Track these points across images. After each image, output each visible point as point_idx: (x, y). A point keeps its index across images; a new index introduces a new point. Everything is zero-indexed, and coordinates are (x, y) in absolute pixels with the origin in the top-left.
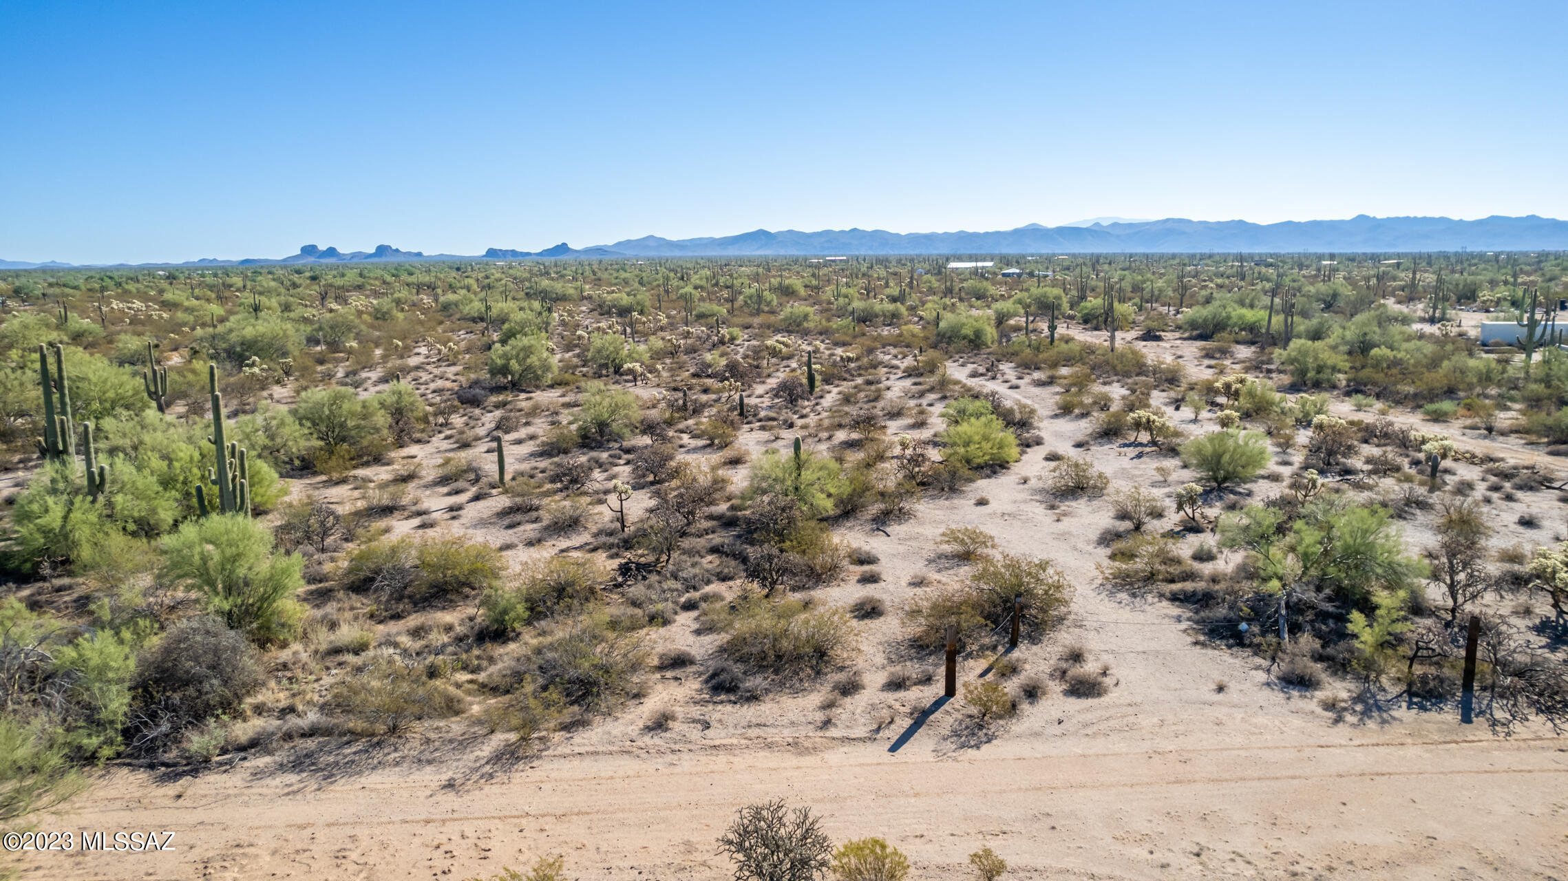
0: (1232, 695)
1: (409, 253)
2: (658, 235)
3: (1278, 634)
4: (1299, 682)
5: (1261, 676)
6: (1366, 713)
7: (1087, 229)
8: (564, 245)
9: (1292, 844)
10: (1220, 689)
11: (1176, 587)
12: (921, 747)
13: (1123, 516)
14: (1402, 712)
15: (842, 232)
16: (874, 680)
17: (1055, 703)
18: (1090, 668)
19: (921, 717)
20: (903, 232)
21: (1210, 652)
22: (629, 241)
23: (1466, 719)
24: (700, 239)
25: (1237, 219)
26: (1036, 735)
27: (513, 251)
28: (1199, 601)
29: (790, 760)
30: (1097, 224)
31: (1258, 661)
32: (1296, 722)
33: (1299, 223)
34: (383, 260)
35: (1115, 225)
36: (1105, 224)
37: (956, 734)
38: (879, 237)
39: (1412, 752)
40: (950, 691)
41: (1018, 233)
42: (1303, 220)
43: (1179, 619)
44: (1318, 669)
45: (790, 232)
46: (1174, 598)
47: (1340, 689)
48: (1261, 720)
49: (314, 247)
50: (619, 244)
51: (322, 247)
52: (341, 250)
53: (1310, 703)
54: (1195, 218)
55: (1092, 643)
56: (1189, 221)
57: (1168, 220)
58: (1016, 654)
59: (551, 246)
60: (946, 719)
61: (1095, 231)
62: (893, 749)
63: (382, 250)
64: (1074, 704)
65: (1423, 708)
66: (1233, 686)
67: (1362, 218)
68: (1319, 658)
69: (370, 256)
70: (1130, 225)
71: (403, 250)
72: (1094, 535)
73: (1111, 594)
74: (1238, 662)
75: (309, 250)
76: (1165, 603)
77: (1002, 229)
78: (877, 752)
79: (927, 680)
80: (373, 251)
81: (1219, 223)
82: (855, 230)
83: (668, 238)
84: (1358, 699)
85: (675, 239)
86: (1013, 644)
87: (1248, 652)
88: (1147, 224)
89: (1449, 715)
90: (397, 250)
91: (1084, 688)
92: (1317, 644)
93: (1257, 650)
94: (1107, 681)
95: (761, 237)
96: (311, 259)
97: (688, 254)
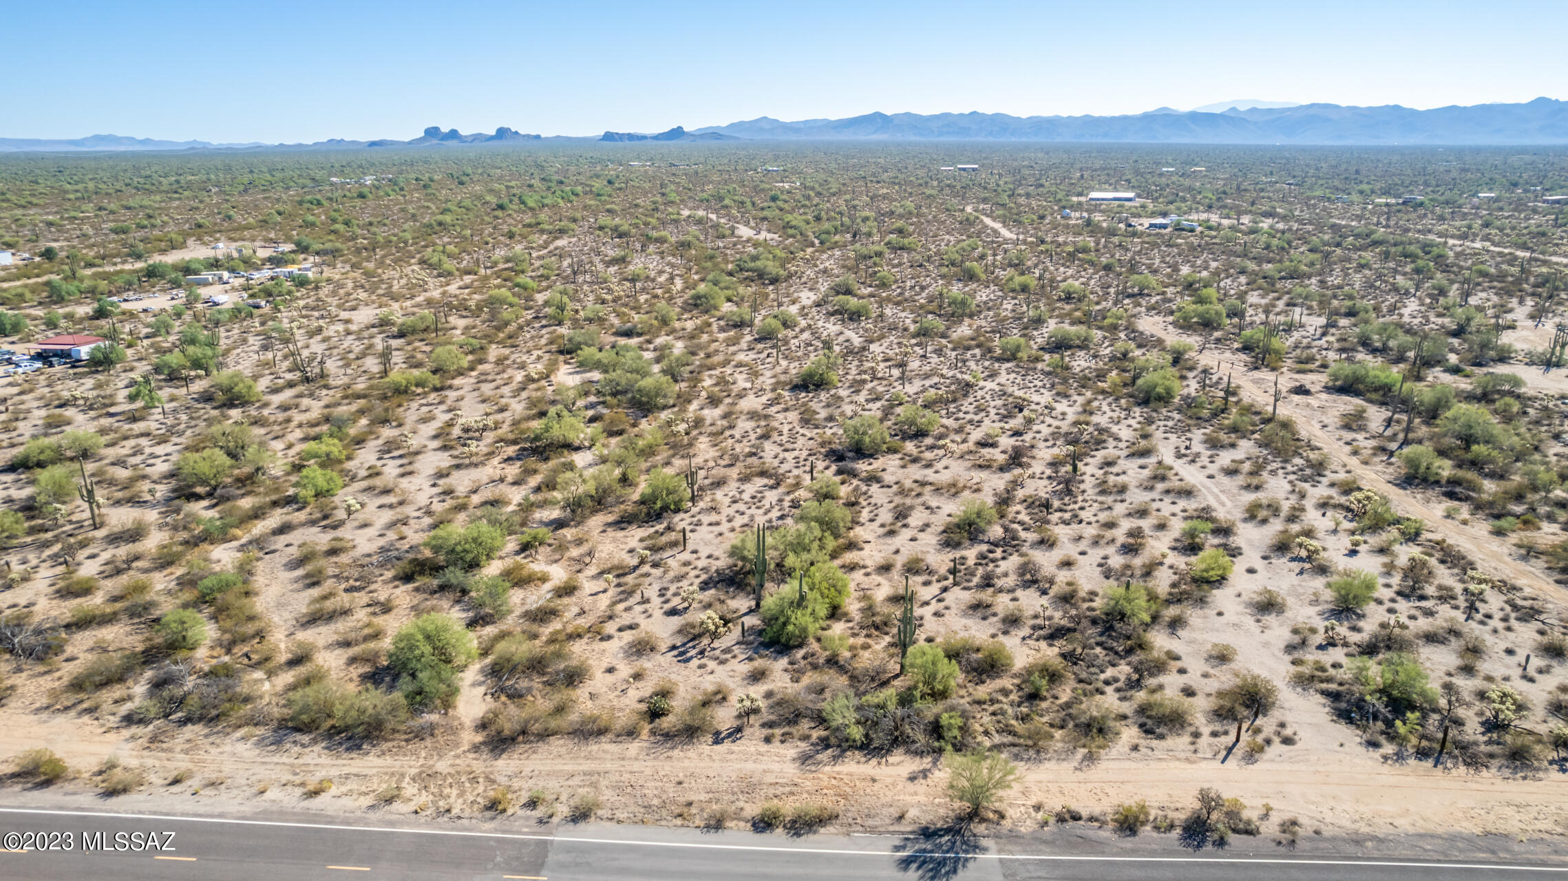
0: (1346, 748)
1: (528, 136)
2: (770, 117)
3: (1368, 720)
4: (1373, 744)
5: (1358, 739)
6: (1397, 761)
7: (1222, 116)
8: (680, 128)
9: (1362, 809)
10: (1342, 745)
11: (1324, 686)
12: (1232, 763)
13: (1295, 631)
14: (1412, 762)
15: (962, 115)
16: (1206, 730)
17: (1277, 748)
18: (1288, 732)
19: (1230, 750)
20: (1024, 115)
21: (1338, 726)
22: (742, 123)
23: (1435, 766)
24: (815, 121)
25: (1391, 103)
26: (1273, 761)
27: (629, 134)
28: (1335, 696)
29: (1188, 766)
30: (1234, 109)
31: (1358, 732)
32: (1370, 763)
33: (1465, 108)
34: (503, 142)
35: (1253, 110)
36: (1242, 108)
37: (1243, 758)
38: (1000, 122)
39: (1412, 779)
40: (1238, 740)
41: (1149, 119)
42: (1469, 105)
43: (1324, 705)
44: (1382, 739)
45: (908, 114)
46: (1324, 693)
47: (1389, 749)
48: (1357, 761)
49: (437, 129)
50: (732, 126)
51: (445, 129)
53: (1376, 754)
54: (1344, 103)
55: (1288, 717)
56: (1337, 107)
57: (1313, 105)
58: (1258, 722)
60: (1239, 751)
61: (1232, 118)
62: (1223, 762)
63: (502, 133)
64: (1285, 748)
65: (1420, 760)
66: (1347, 745)
67: (1542, 101)
68: (1383, 733)
69: (491, 138)
70: (1270, 111)
71: (522, 132)
72: (1282, 645)
73: (1294, 688)
74: (1349, 731)
75: (432, 132)
76: (1319, 696)
77: (1130, 112)
78: (1216, 764)
79: (1226, 733)
80: (494, 133)
81: (1370, 108)
82: (975, 112)
84: (1396, 754)
86: (1256, 716)
87: (1353, 727)
88: (1289, 109)
89: (1429, 763)
90: (516, 133)
91: (1287, 741)
92: (1384, 727)
93: (1358, 727)
94: (1296, 738)
95: (877, 120)
96: (435, 141)
97: (803, 138)
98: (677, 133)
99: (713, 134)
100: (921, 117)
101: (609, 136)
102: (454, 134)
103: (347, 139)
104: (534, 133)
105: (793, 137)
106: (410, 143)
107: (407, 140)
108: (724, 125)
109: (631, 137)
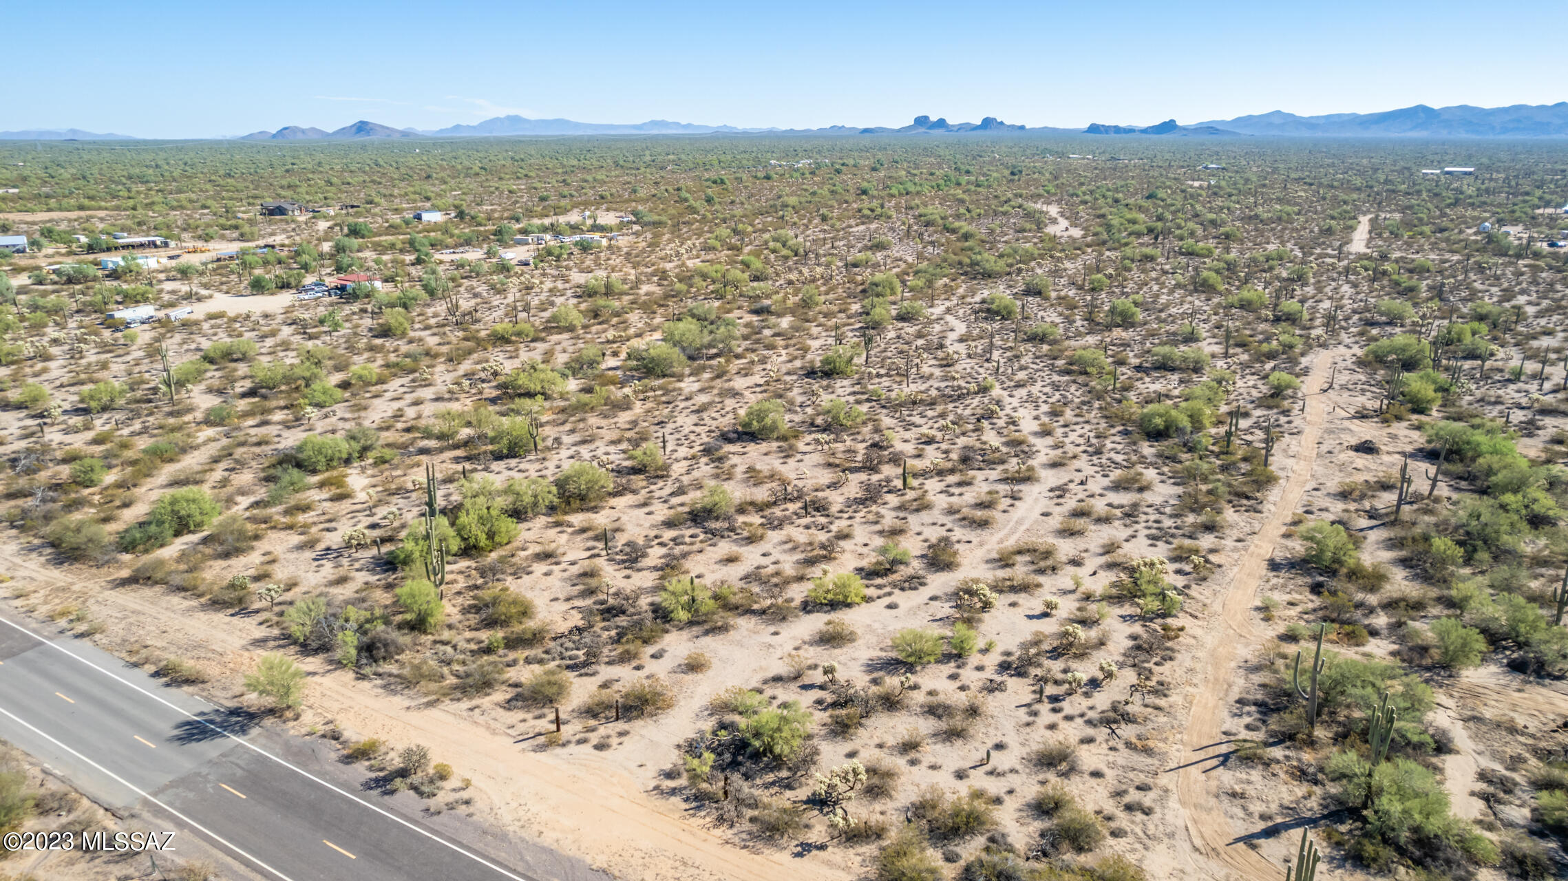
1: (1013, 126)
8: (1172, 121)
22: (1250, 117)
24: (1339, 115)
27: (1116, 127)
34: (988, 133)
45: (1464, 108)
49: (926, 118)
50: (1238, 120)
51: (933, 118)
52: (950, 121)
59: (1157, 123)
63: (988, 123)
69: (977, 128)
71: (1007, 122)
75: (922, 121)
80: (979, 123)
83: (1298, 114)
85: (1306, 114)
90: (1002, 123)
95: (1421, 115)
96: (922, 130)
97: (1319, 134)
98: (1169, 126)
99: (1210, 129)
100: (1483, 110)
101: (1094, 129)
102: (941, 123)
103: (847, 126)
104: (1019, 124)
105: (1306, 134)
106: (899, 131)
107: (897, 127)
108: (1229, 118)
109: (1117, 130)
